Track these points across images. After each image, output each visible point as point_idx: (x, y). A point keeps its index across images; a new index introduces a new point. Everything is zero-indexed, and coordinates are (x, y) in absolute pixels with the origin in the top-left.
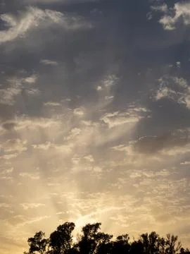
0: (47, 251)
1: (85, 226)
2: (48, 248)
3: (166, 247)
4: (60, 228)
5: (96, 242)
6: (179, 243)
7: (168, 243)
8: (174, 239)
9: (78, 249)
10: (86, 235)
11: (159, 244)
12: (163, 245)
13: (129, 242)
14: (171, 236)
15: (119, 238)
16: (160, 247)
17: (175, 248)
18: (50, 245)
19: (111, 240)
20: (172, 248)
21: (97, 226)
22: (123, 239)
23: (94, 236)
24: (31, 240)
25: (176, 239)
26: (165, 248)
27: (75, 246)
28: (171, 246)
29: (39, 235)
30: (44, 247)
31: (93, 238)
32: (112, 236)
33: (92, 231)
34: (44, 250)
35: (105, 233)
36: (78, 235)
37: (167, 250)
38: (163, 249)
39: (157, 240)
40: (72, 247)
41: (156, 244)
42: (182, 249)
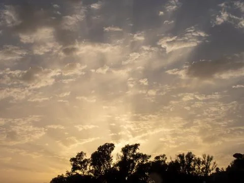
0: (88, 170)
1: (124, 146)
2: (90, 167)
3: (202, 166)
4: (100, 148)
5: (135, 161)
6: (215, 163)
7: (203, 163)
8: (210, 159)
9: (118, 168)
10: (125, 155)
11: (195, 164)
12: (199, 164)
13: (166, 162)
14: (207, 156)
15: (157, 158)
16: (196, 167)
17: (211, 167)
18: (91, 165)
19: (149, 160)
20: (207, 167)
21: (136, 146)
22: (161, 159)
23: (133, 156)
24: (73, 159)
25: (211, 159)
26: (201, 168)
27: (116, 165)
28: (206, 166)
29: (80, 155)
30: (85, 167)
31: (132, 158)
32: (150, 156)
33: (131, 152)
34: (86, 169)
35: (144, 154)
36: (117, 155)
37: (203, 169)
38: (199, 168)
39: (194, 161)
40: (112, 166)
41: (192, 164)
42: (217, 169)
